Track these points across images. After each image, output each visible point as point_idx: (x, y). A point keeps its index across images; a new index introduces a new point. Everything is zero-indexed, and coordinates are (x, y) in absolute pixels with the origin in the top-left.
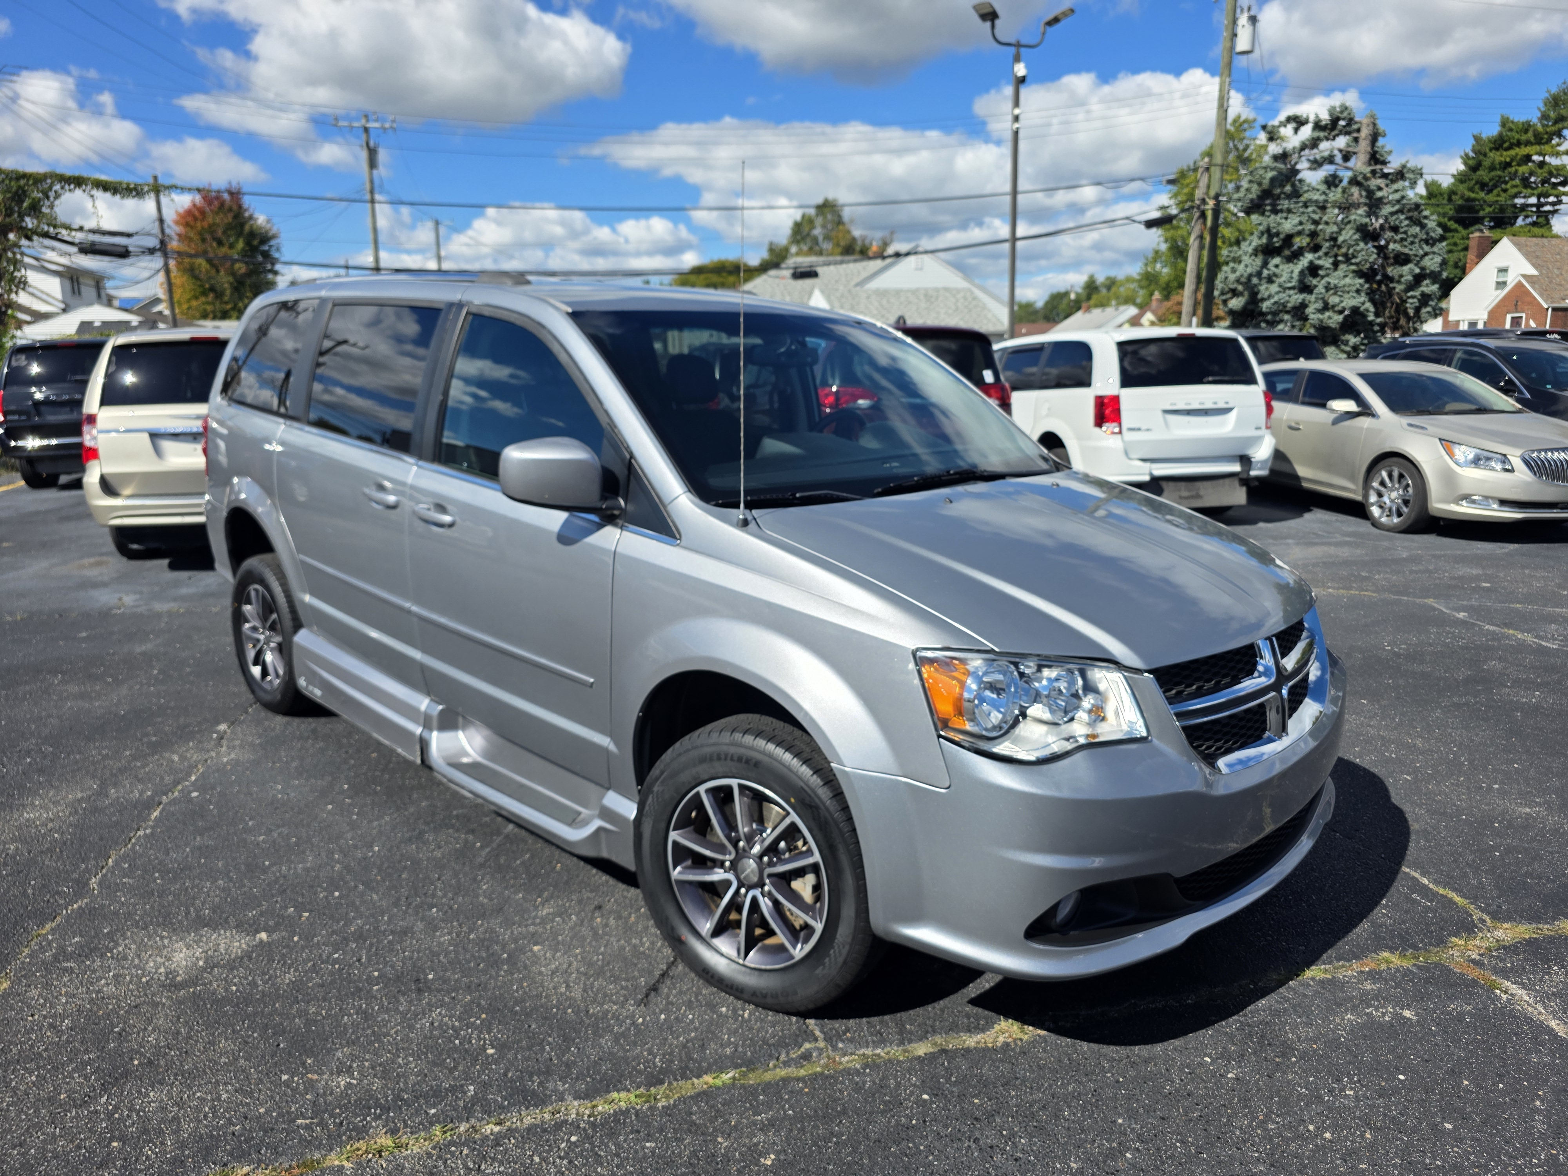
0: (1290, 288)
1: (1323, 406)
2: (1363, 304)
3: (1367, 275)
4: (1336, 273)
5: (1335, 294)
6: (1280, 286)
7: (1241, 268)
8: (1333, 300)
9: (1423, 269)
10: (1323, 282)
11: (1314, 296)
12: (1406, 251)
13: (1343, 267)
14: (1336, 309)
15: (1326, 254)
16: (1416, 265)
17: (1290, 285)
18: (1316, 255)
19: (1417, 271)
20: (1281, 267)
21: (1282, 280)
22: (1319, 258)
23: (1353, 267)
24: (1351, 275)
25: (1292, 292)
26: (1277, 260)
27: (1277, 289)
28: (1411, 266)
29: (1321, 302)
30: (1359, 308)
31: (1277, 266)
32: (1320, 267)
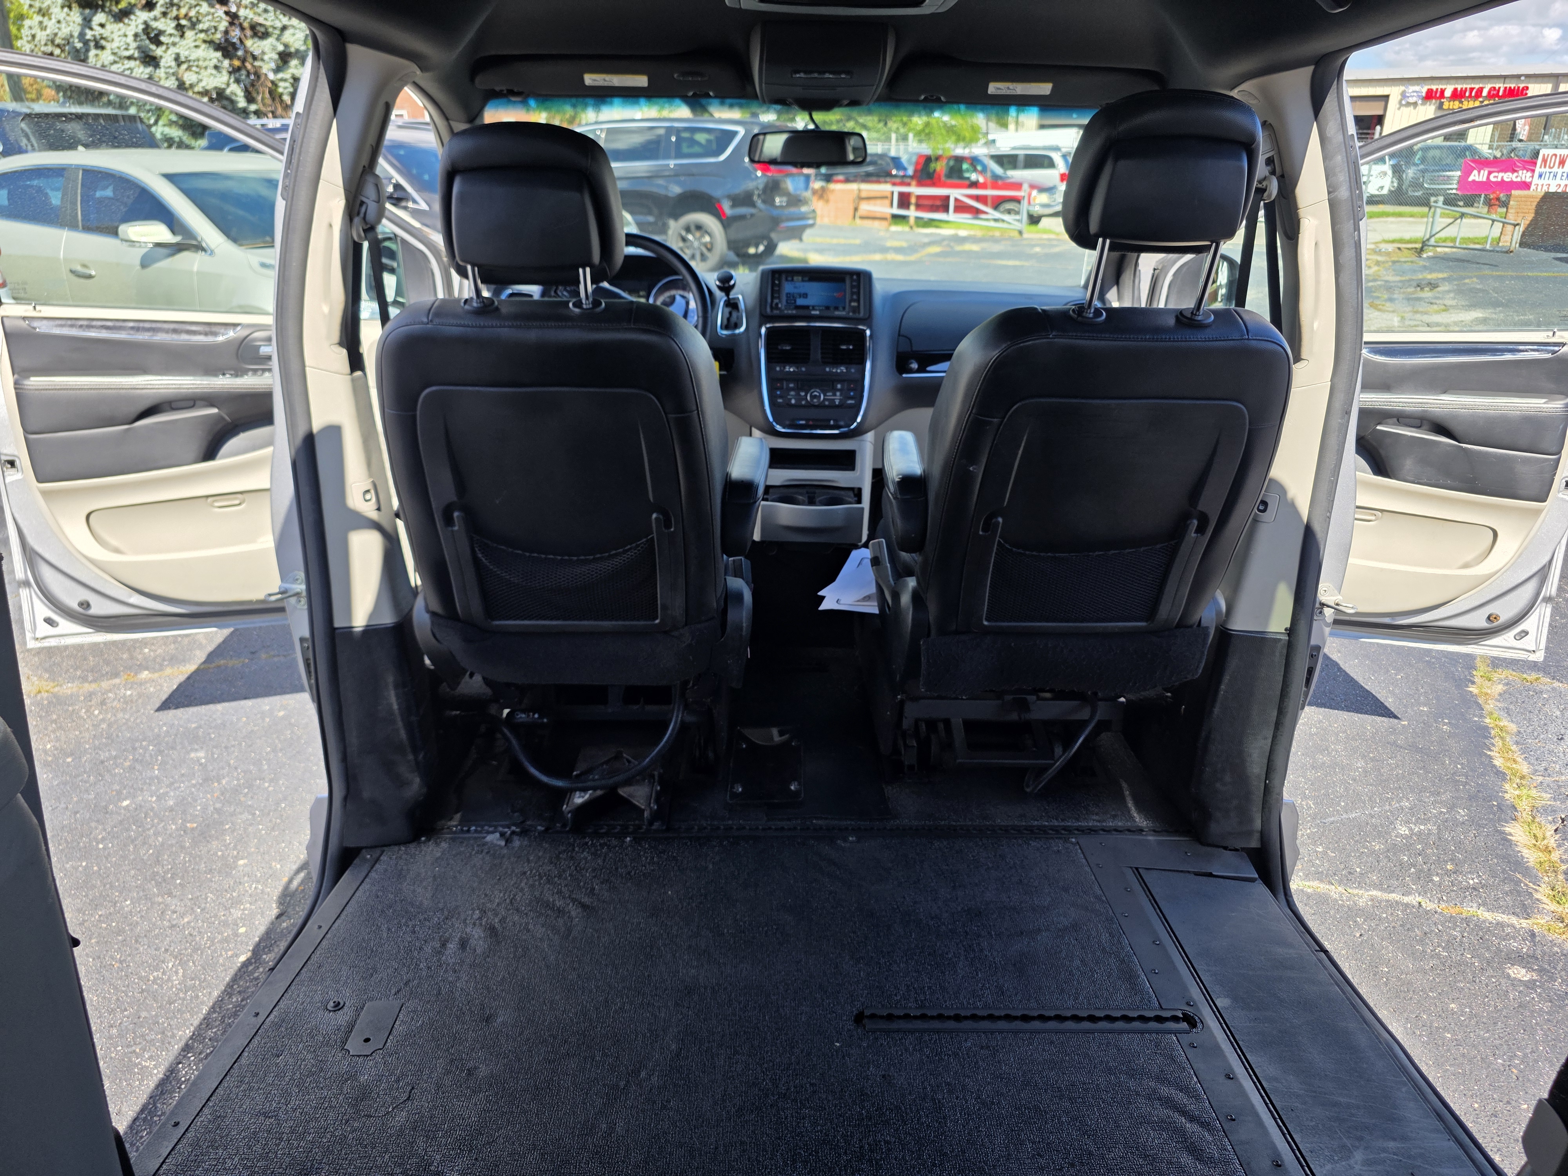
0: (130, 58)
1: (114, 232)
2: (228, 85)
3: (227, 48)
4: (183, 42)
5: (189, 69)
6: (114, 54)
7: (51, 25)
8: (189, 78)
9: (286, 46)
10: (170, 52)
11: (162, 70)
12: (261, 20)
13: (189, 34)
14: (196, 89)
15: (164, 14)
16: (278, 39)
17: (127, 53)
18: (152, 14)
19: (281, 48)
20: (109, 27)
21: (115, 45)
22: (155, 19)
23: (202, 36)
24: (204, 46)
25: (132, 64)
26: (100, 17)
27: (112, 58)
28: (270, 41)
29: (174, 78)
30: (224, 90)
31: (102, 26)
32: (161, 33)
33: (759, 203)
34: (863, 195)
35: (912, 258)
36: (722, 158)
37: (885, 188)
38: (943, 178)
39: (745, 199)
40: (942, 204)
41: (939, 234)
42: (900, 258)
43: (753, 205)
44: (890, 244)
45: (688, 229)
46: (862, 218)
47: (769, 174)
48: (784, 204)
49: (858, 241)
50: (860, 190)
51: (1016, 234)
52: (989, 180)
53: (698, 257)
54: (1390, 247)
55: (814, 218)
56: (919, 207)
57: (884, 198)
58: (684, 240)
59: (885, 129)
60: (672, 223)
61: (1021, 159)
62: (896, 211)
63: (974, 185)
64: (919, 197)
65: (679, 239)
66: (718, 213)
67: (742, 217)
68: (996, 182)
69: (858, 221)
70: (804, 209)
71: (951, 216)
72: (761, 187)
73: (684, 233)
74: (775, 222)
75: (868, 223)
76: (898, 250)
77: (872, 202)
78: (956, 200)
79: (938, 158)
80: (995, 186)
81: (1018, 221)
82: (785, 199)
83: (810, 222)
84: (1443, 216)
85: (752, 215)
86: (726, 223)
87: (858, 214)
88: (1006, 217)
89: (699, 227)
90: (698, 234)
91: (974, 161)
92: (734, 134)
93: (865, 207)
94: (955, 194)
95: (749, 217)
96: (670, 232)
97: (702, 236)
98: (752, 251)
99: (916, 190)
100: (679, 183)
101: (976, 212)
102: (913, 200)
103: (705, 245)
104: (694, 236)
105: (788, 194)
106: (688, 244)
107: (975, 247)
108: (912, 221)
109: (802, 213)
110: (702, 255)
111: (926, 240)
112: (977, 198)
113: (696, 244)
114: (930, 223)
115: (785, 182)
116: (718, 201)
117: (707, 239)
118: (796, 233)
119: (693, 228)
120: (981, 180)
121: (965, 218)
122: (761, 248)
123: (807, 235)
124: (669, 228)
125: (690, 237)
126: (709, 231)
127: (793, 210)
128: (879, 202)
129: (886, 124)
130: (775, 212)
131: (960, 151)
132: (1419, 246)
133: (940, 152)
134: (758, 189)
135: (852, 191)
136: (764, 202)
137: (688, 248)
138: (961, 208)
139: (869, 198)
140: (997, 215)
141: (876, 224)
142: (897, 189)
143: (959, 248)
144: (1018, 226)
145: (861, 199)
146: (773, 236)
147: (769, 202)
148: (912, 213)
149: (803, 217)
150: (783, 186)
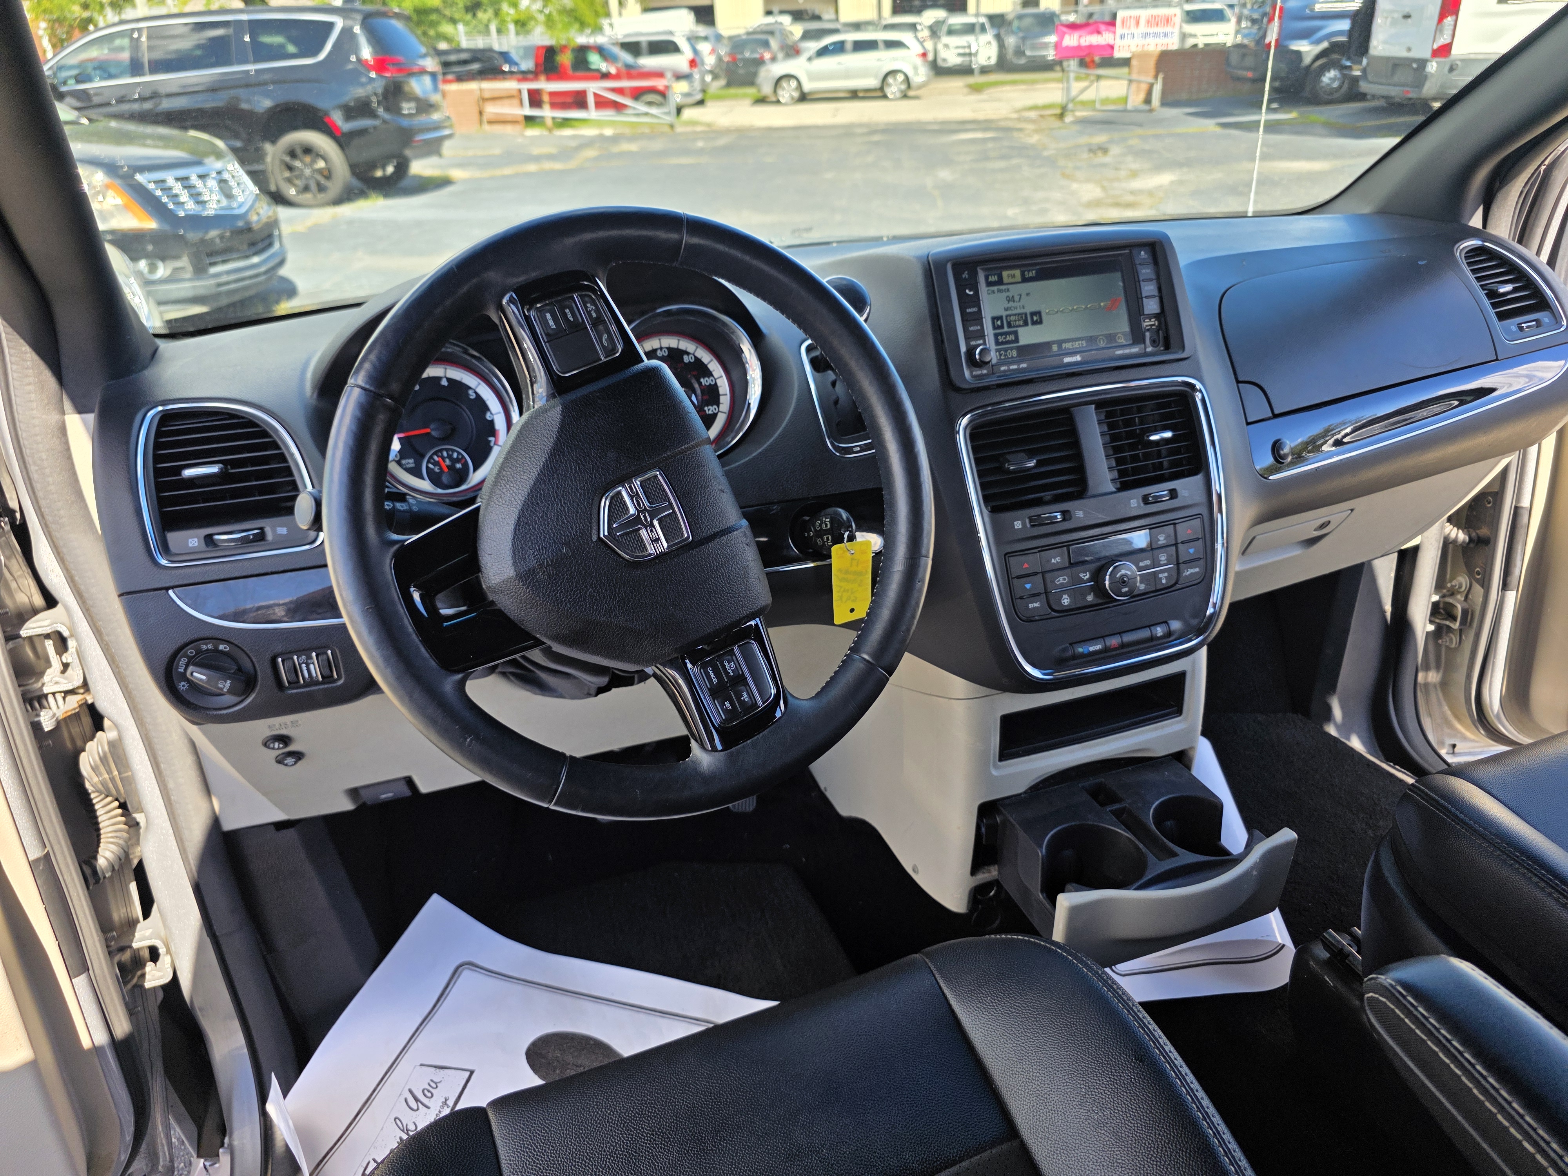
33: (381, 111)
34: (487, 95)
35: (572, 164)
36: (322, 56)
37: (511, 85)
38: (570, 72)
39: (362, 109)
40: (579, 100)
41: (583, 136)
42: (558, 166)
43: (373, 114)
44: (536, 151)
45: (293, 154)
46: (490, 122)
47: (388, 75)
48: (414, 112)
49: (497, 151)
50: (481, 90)
51: (667, 129)
52: (624, 70)
53: (313, 186)
54: (1033, 114)
55: (451, 126)
56: (554, 106)
57: (511, 97)
58: (290, 168)
59: (474, 22)
60: (268, 147)
61: (644, 46)
62: (528, 111)
63: (606, 76)
64: (552, 94)
65: (283, 167)
66: (329, 130)
67: (362, 132)
68: (630, 72)
69: (487, 127)
70: (436, 116)
71: (592, 113)
72: (380, 91)
73: (288, 159)
74: (406, 136)
75: (498, 129)
76: (551, 157)
77: (499, 102)
78: (596, 95)
79: (564, 48)
80: (630, 76)
81: (666, 113)
82: (412, 105)
83: (447, 132)
84: (1078, 79)
85: (375, 128)
86: (342, 140)
87: (485, 118)
88: (654, 111)
89: (308, 150)
90: (308, 159)
91: (600, 50)
92: (330, 26)
93: (491, 109)
94: (592, 87)
95: (372, 130)
96: (269, 159)
97: (314, 162)
98: (379, 173)
99: (547, 86)
100: (267, 95)
101: (618, 107)
102: (546, 98)
103: (320, 171)
104: (302, 161)
105: (417, 99)
106: (297, 173)
107: (633, 147)
108: (549, 122)
109: (435, 122)
110: (319, 185)
111: (574, 144)
112: (620, 91)
113: (307, 172)
114: (565, 123)
115: (408, 83)
116: (326, 114)
117: (321, 164)
118: (433, 148)
119: (299, 151)
120: (613, 71)
121: (608, 114)
122: (390, 169)
123: (447, 148)
124: (266, 154)
125: (297, 164)
126: (322, 153)
127: (423, 119)
128: (506, 102)
129: (474, 15)
130: (405, 123)
131: (582, 40)
132: (1058, 111)
133: (563, 42)
134: (376, 94)
135: (471, 92)
136: (387, 109)
137: (297, 177)
138: (602, 103)
139: (494, 99)
140: (642, 108)
141: (509, 129)
142: (526, 86)
143: (616, 149)
144: (668, 119)
145: (485, 100)
146: (408, 152)
147: (395, 110)
148: (547, 112)
149: (437, 127)
150: (406, 89)
